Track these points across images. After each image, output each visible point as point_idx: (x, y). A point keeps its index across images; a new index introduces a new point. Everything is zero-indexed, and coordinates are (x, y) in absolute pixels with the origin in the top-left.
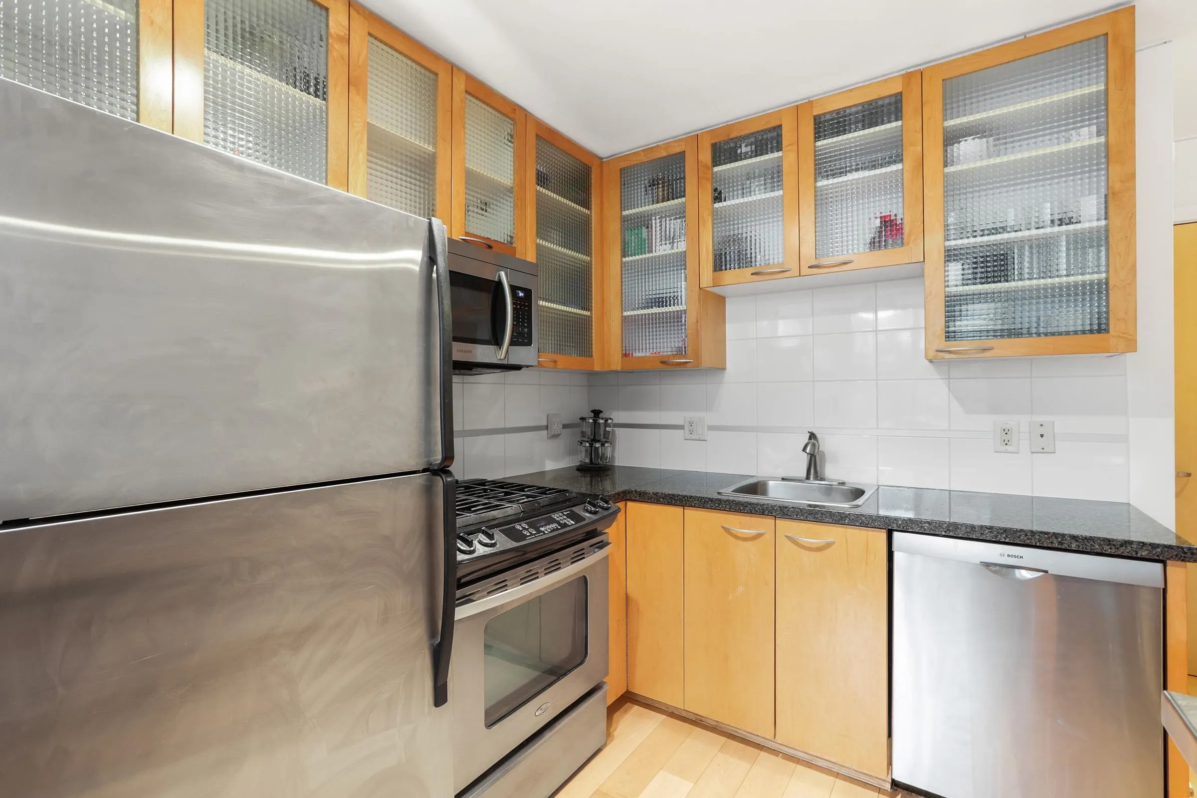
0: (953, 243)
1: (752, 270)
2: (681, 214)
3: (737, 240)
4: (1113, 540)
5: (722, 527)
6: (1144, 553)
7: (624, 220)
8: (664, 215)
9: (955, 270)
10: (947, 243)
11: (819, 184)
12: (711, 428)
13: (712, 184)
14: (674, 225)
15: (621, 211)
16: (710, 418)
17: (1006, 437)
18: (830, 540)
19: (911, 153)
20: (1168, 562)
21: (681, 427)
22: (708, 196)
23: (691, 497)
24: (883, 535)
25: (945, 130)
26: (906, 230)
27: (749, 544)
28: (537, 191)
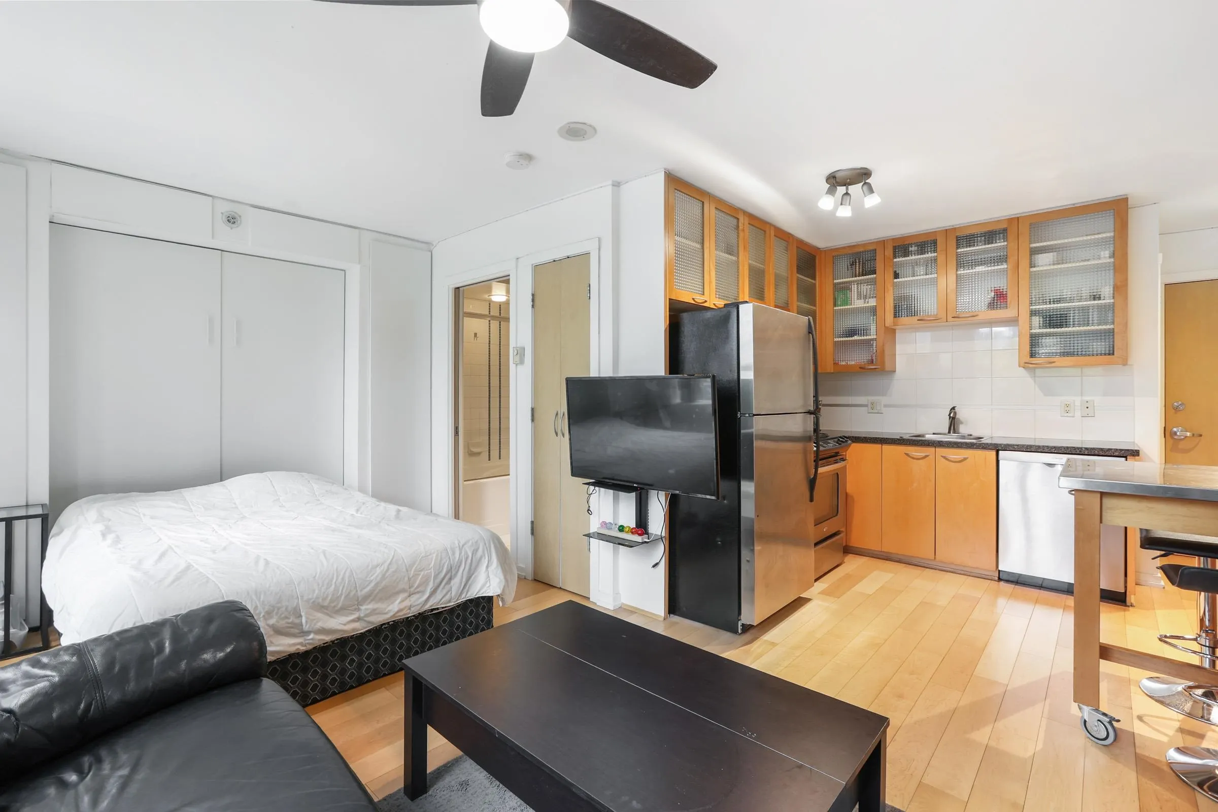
0: (1034, 307)
1: (916, 318)
2: (873, 282)
3: (905, 298)
4: (1104, 449)
5: (905, 453)
6: (1117, 454)
7: (835, 285)
8: (859, 283)
9: (1036, 320)
10: (1031, 307)
11: (959, 272)
12: (885, 406)
13: (893, 269)
14: (865, 288)
15: (834, 280)
16: (884, 400)
17: (1067, 409)
18: (966, 457)
19: (1012, 260)
20: (1128, 457)
21: (866, 406)
22: (892, 275)
23: (887, 438)
24: (994, 453)
25: (1031, 249)
26: (1009, 300)
27: (921, 461)
28: (798, 277)
